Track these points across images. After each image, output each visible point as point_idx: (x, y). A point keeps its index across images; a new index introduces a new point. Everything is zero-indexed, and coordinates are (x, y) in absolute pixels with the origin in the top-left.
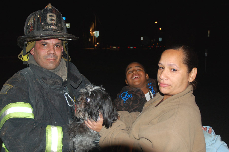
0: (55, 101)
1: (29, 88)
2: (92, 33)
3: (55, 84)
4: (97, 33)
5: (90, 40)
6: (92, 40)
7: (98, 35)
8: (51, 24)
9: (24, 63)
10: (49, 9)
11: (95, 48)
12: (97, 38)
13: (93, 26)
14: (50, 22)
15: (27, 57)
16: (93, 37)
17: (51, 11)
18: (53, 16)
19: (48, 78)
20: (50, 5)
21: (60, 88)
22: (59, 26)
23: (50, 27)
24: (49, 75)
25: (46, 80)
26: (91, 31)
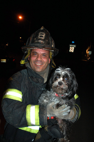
0: (36, 94)
1: (22, 82)
2: (87, 52)
3: (38, 82)
4: (90, 52)
5: (85, 55)
6: (87, 56)
7: (91, 53)
8: (40, 39)
9: (21, 65)
10: (42, 30)
11: (87, 60)
12: (90, 55)
13: (89, 48)
14: (40, 38)
15: (24, 62)
16: (87, 54)
17: (42, 31)
18: (43, 34)
19: (34, 77)
20: (43, 27)
21: (42, 86)
22: (46, 41)
23: (38, 41)
24: (35, 75)
25: (33, 78)
26: (87, 51)
